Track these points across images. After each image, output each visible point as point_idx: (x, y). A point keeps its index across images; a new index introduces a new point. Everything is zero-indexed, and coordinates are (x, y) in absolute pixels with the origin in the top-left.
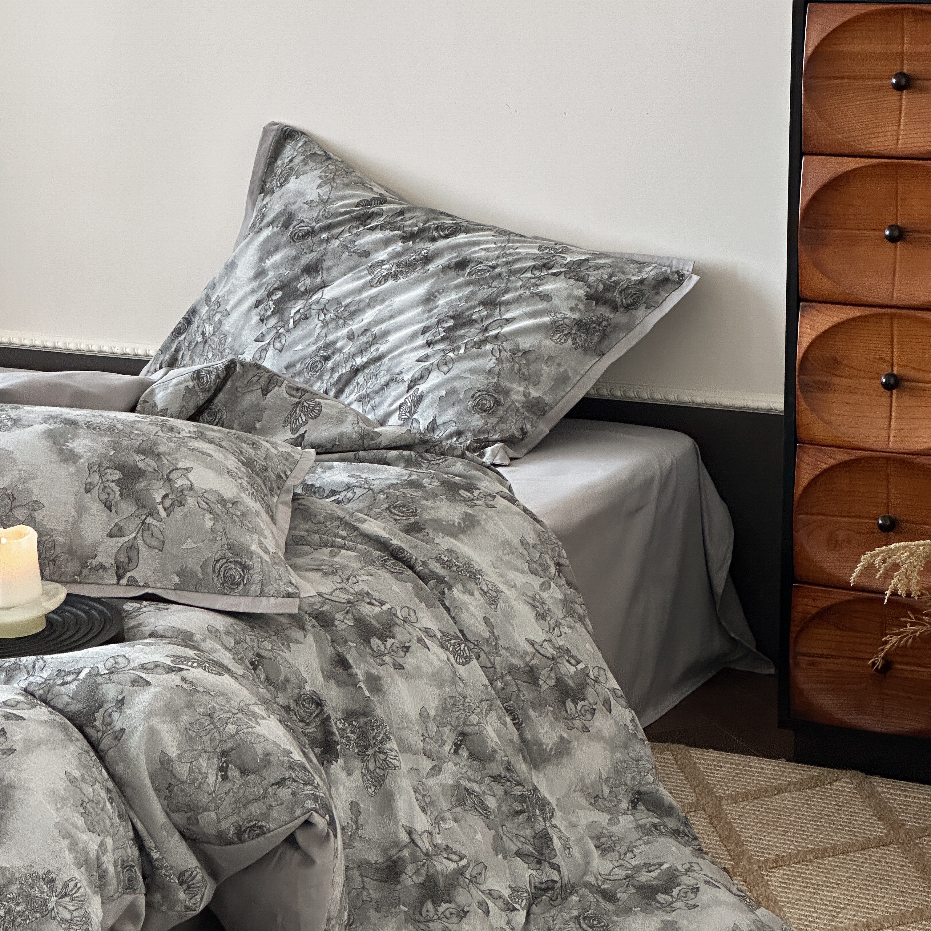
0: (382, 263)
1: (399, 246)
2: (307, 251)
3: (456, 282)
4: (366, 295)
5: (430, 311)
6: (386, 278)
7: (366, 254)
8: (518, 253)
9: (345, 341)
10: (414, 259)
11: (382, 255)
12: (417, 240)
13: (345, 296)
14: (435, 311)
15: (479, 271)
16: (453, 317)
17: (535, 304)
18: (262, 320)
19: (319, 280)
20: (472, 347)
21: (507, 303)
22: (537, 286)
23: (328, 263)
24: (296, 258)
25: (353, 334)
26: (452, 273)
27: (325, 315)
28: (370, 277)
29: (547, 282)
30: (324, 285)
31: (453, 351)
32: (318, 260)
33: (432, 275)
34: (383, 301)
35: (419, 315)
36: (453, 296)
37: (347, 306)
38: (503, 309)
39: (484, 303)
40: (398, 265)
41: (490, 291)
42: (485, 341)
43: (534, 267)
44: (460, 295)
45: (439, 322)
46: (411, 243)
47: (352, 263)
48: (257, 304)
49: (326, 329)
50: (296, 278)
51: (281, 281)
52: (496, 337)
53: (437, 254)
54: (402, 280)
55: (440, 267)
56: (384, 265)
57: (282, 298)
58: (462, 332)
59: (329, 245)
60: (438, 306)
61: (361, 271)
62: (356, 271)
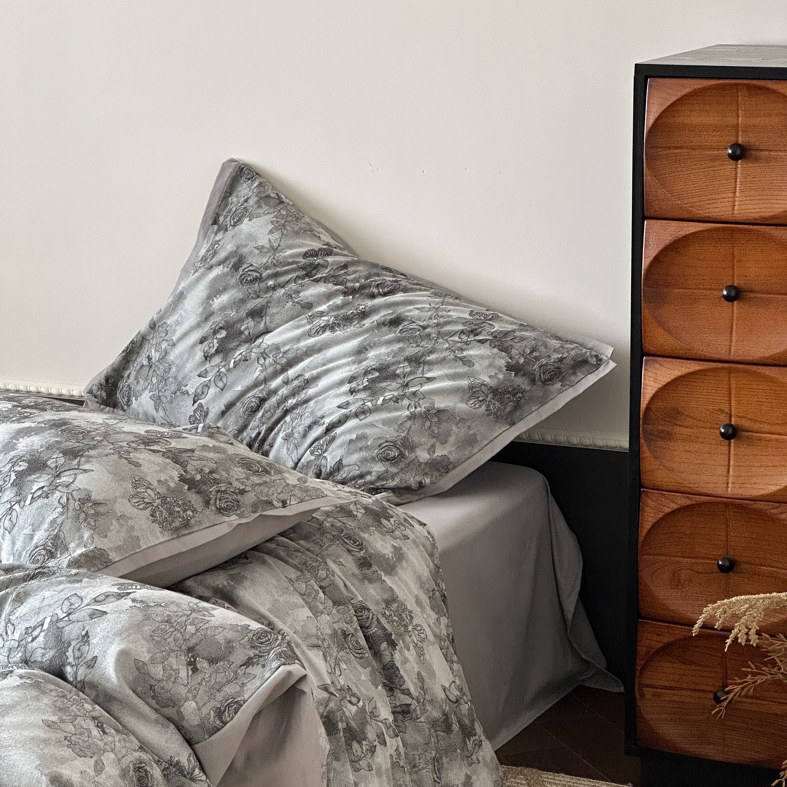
0: (322, 314)
1: (339, 300)
2: (254, 296)
3: (386, 337)
4: (304, 343)
5: (359, 362)
6: (324, 329)
7: (309, 305)
8: (450, 316)
10: (352, 313)
12: (357, 295)
13: (284, 344)
14: (364, 363)
15: (411, 329)
16: (379, 370)
17: (457, 367)
18: (206, 358)
19: (262, 325)
20: (392, 401)
21: (430, 363)
22: (462, 350)
23: (272, 310)
24: (243, 301)
25: (288, 379)
26: (385, 329)
27: (264, 359)
28: (308, 327)
29: (471, 348)
30: (266, 331)
32: (263, 306)
33: (367, 331)
34: (319, 351)
36: (382, 351)
37: (285, 353)
38: (426, 368)
39: (409, 360)
40: (337, 318)
41: (418, 349)
42: (404, 396)
43: (462, 332)
44: (389, 350)
45: (366, 373)
46: (351, 297)
47: (294, 313)
48: (202, 340)
49: (264, 373)
50: (241, 320)
51: (226, 322)
52: (415, 394)
53: (374, 310)
54: (338, 332)
55: (375, 323)
56: (324, 316)
57: (226, 337)
58: (384, 384)
59: (275, 293)
60: (367, 359)
61: (301, 320)
62: (296, 320)
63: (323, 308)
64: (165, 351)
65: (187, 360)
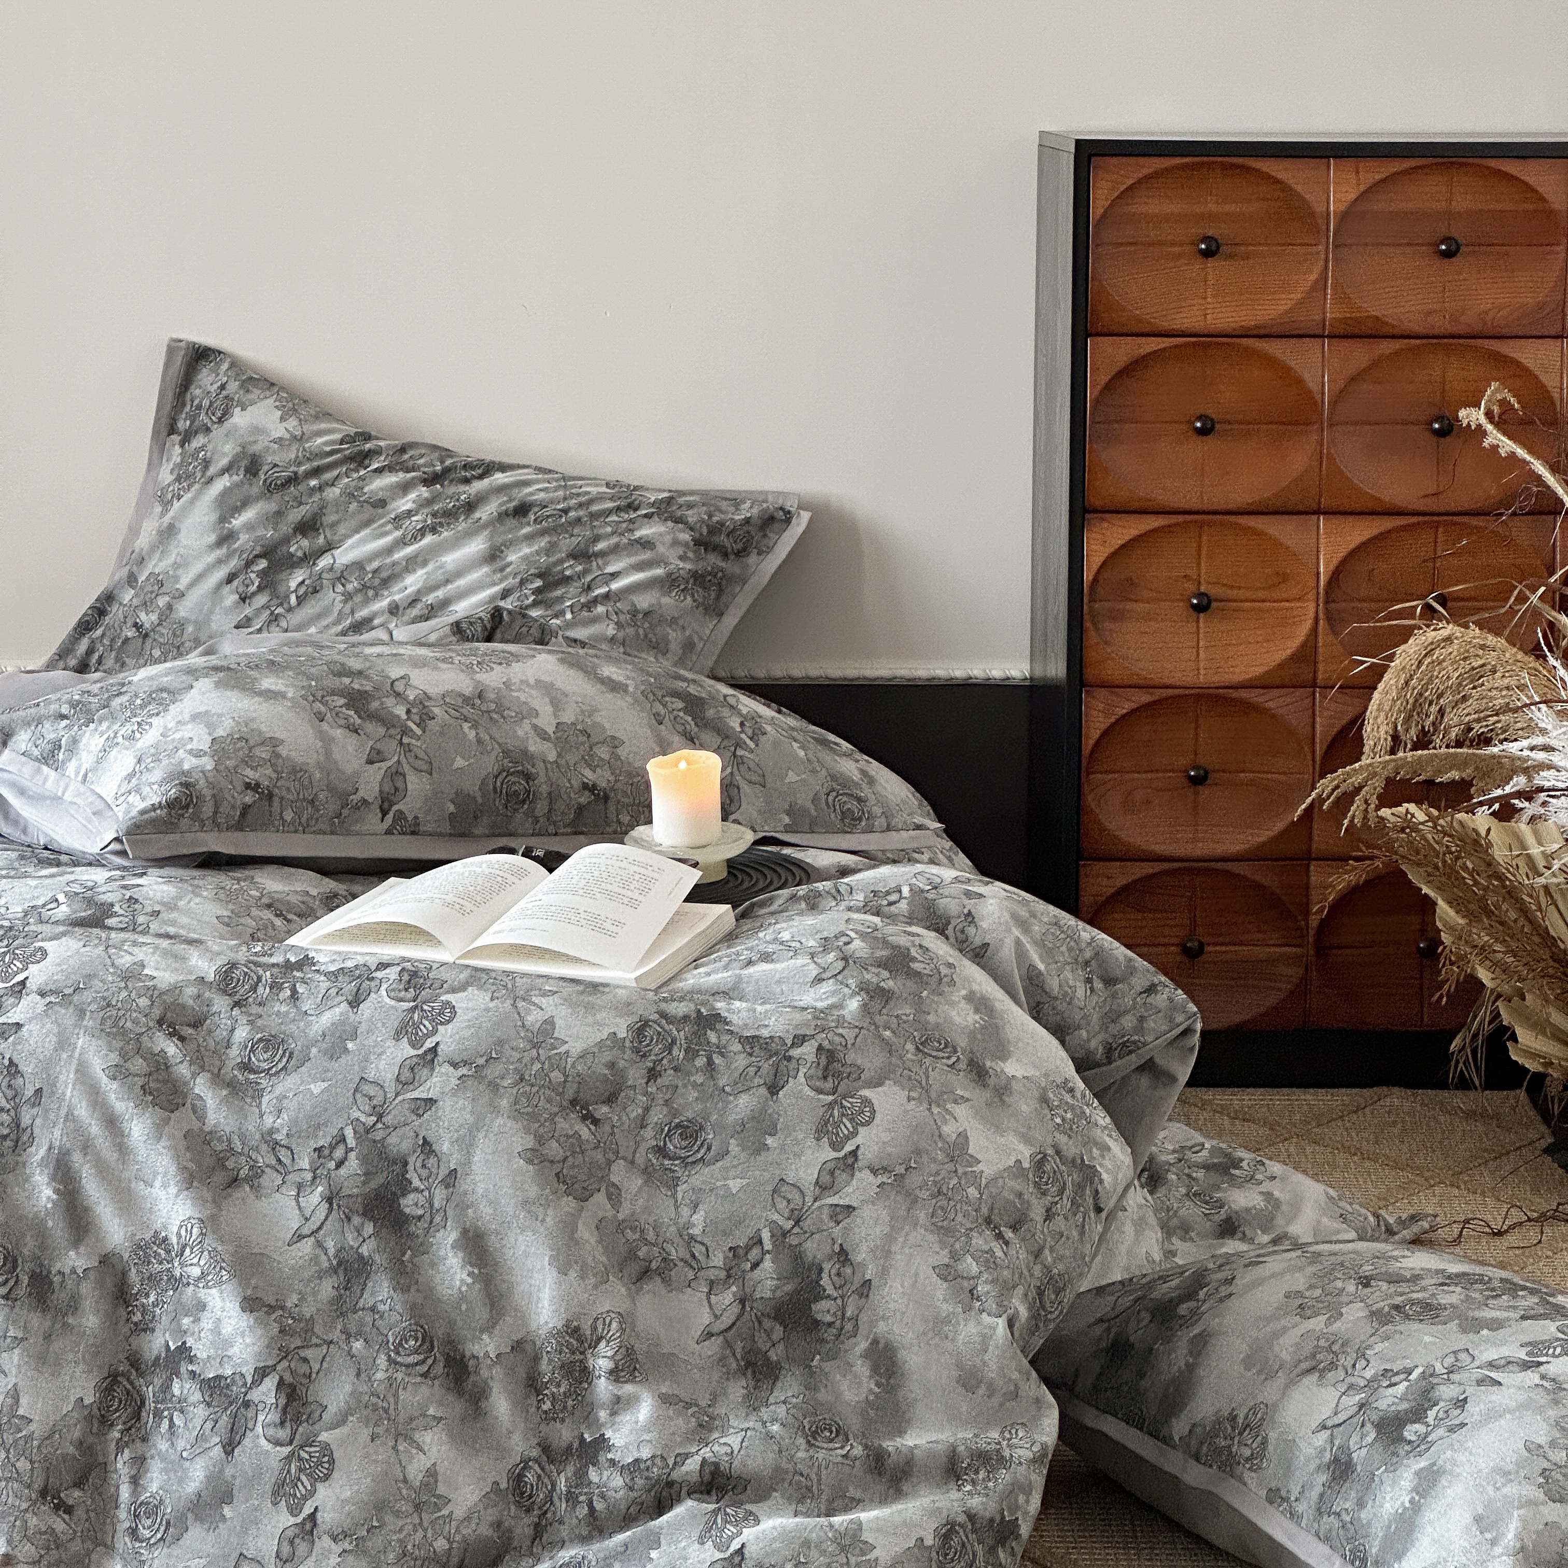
0: (409, 513)
1: (423, 492)
2: (295, 504)
3: (521, 532)
4: (399, 555)
5: (502, 570)
6: (422, 532)
7: (382, 503)
8: (588, 493)
9: (387, 615)
10: (453, 506)
11: (405, 503)
12: (446, 483)
13: (371, 558)
14: (508, 570)
15: (548, 517)
16: (540, 576)
17: (636, 554)
18: (243, 599)
19: (321, 540)
20: (581, 610)
21: (603, 554)
22: (632, 530)
23: (330, 518)
24: (279, 514)
25: (397, 607)
26: (511, 522)
27: (343, 585)
28: (401, 533)
29: (640, 527)
30: (329, 547)
31: (556, 616)
32: (316, 514)
33: (486, 526)
34: (425, 563)
35: (488, 576)
36: (526, 550)
37: (375, 572)
38: (600, 562)
39: (574, 555)
40: (434, 515)
42: (595, 601)
43: (618, 509)
44: (536, 547)
45: (522, 582)
46: (438, 486)
47: (365, 516)
48: (230, 579)
49: (350, 603)
50: (286, 540)
51: (262, 546)
52: (607, 596)
53: (482, 498)
54: (446, 534)
55: (495, 514)
56: (413, 516)
57: (268, 567)
58: (558, 593)
59: (324, 494)
60: (511, 563)
61: (382, 526)
62: (375, 525)
64: (170, 607)
65: (211, 611)
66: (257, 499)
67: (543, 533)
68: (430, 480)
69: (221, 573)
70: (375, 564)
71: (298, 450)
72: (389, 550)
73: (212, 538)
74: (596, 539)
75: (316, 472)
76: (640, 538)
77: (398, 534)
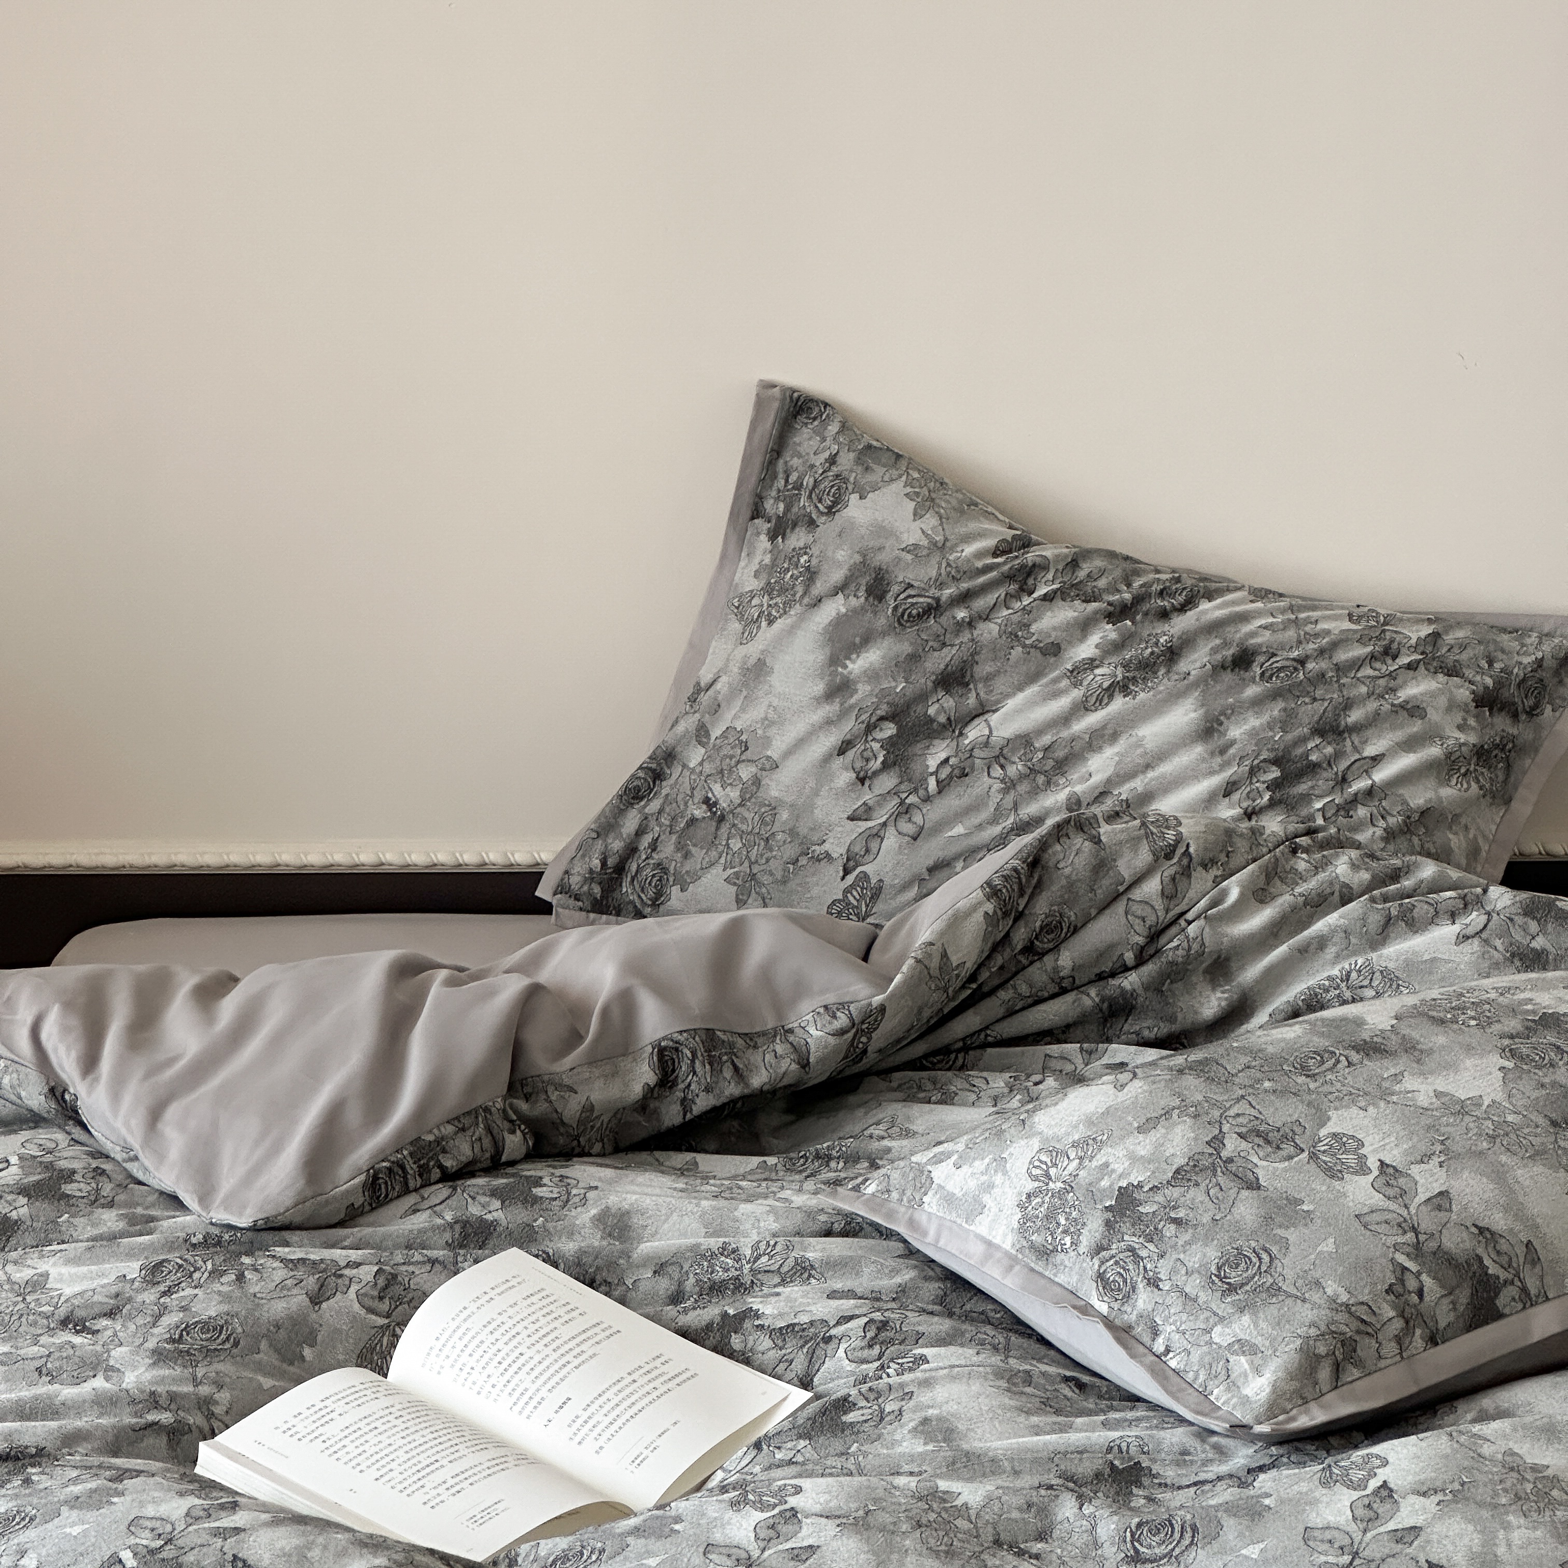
0: (1091, 664)
1: (1108, 632)
2: (935, 645)
4: (1079, 726)
5: (1222, 752)
6: (1110, 692)
7: (1055, 649)
9: (1065, 813)
10: (1152, 653)
13: (1040, 731)
14: (1232, 751)
15: (1279, 670)
16: (1276, 762)
18: (861, 780)
19: (972, 700)
21: (1357, 728)
22: (1394, 690)
23: (984, 668)
24: (914, 658)
25: (1079, 802)
26: (1228, 677)
27: (1002, 767)
29: (1405, 684)
30: (981, 708)
32: (965, 662)
34: (1114, 737)
35: (1204, 760)
36: (1254, 722)
37: (1046, 749)
38: (1355, 739)
39: (1320, 730)
40: (1126, 666)
42: (1353, 802)
43: (1373, 657)
44: (1267, 718)
45: (1253, 772)
46: (1128, 623)
47: (1032, 667)
48: (843, 749)
49: (1013, 794)
50: (923, 697)
51: (889, 704)
52: (1369, 792)
54: (1142, 695)
55: (1209, 666)
56: (1097, 667)
57: (898, 735)
58: (1302, 788)
59: (976, 633)
60: (1232, 743)
61: (1056, 681)
62: (1044, 681)
63: (1086, 649)
64: (757, 782)
65: (816, 793)
66: (884, 634)
67: (1275, 695)
68: (1117, 614)
69: (830, 740)
70: (1047, 739)
71: (940, 564)
72: (1066, 719)
73: (819, 688)
74: (1348, 705)
75: (965, 598)
76: (1407, 702)
77: (1077, 694)
